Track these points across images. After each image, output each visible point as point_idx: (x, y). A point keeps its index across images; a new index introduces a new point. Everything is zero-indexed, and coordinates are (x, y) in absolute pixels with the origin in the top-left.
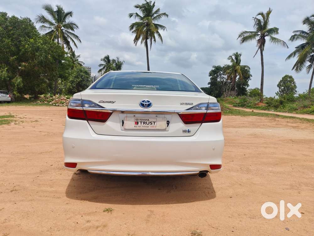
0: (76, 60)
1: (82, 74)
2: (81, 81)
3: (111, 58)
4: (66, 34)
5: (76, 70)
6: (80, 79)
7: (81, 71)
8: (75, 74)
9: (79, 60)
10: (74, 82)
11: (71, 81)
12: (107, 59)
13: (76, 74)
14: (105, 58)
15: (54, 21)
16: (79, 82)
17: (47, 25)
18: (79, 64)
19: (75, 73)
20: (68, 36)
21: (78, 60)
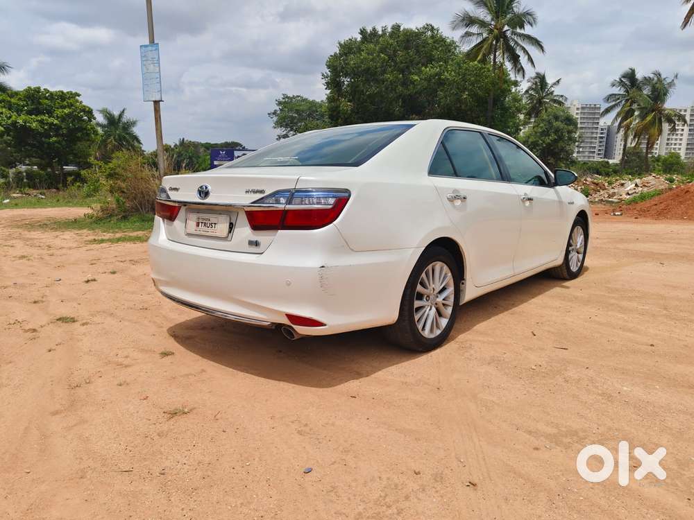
0: (548, 95)
1: (557, 124)
2: (555, 141)
3: (639, 76)
4: (513, 40)
5: (545, 117)
6: (553, 137)
7: (556, 118)
8: (542, 127)
9: (555, 94)
10: (538, 145)
11: (532, 142)
12: (630, 79)
13: (545, 125)
14: (624, 77)
15: (488, 18)
16: (549, 145)
17: (474, 29)
18: (555, 101)
19: (542, 125)
20: (516, 43)
21: (552, 93)
